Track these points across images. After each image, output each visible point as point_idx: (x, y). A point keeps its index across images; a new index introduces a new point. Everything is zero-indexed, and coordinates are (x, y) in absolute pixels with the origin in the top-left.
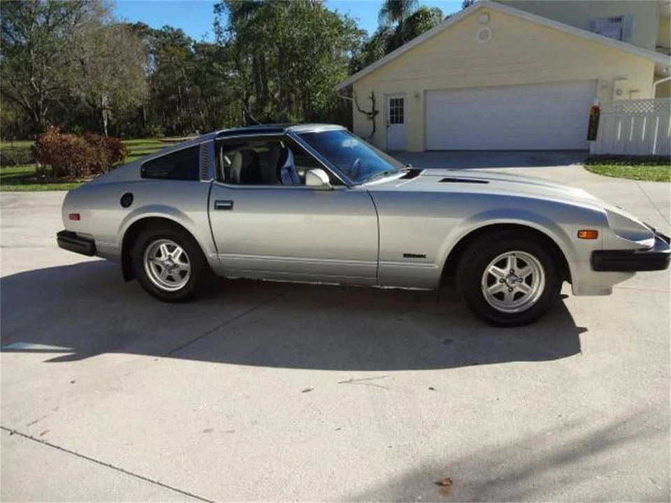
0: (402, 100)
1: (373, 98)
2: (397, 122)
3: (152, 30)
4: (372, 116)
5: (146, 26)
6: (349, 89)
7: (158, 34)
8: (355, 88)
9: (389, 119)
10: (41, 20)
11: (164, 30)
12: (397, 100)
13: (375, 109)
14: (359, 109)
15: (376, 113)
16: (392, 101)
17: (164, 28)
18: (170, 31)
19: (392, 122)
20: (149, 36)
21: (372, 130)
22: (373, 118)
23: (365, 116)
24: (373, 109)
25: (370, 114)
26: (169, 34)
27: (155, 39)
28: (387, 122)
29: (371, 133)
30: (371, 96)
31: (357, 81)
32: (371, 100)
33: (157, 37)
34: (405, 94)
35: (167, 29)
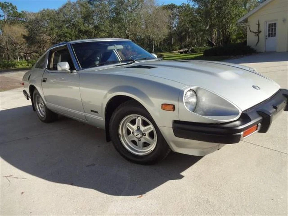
0: (275, 24)
1: (258, 25)
2: (272, 36)
3: (177, 6)
4: (257, 34)
5: (174, 5)
6: (246, 21)
7: (179, 7)
8: (248, 20)
9: (267, 34)
10: (129, 8)
11: (182, 5)
12: (272, 24)
13: (260, 30)
14: (250, 31)
15: (259, 32)
16: (270, 25)
17: (182, 4)
18: (185, 5)
19: (269, 36)
20: (175, 9)
21: (257, 42)
22: (258, 35)
23: (254, 34)
24: (258, 31)
25: (256, 33)
26: (184, 7)
27: (178, 9)
28: (266, 36)
29: (256, 44)
30: (257, 23)
31: (250, 16)
32: (257, 25)
33: (179, 8)
34: (277, 20)
35: (183, 4)
